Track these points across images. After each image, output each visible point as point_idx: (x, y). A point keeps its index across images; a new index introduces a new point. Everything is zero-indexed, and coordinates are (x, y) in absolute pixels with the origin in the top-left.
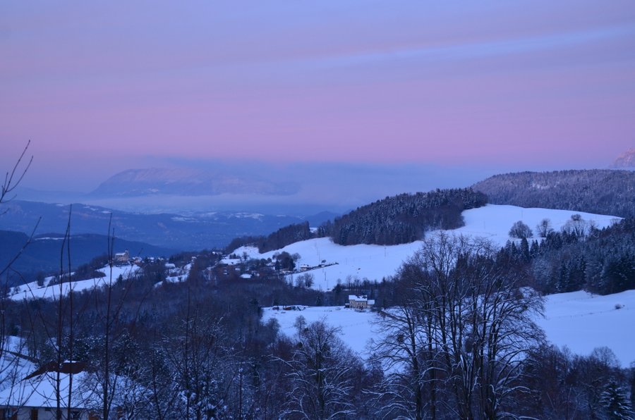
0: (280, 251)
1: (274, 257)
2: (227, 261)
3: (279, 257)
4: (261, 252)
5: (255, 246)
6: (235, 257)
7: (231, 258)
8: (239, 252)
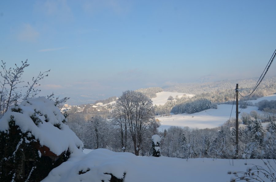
0: (108, 104)
1: (107, 106)
2: (94, 106)
3: (108, 105)
4: (103, 104)
5: (102, 102)
6: (96, 105)
7: (95, 105)
8: (97, 104)
